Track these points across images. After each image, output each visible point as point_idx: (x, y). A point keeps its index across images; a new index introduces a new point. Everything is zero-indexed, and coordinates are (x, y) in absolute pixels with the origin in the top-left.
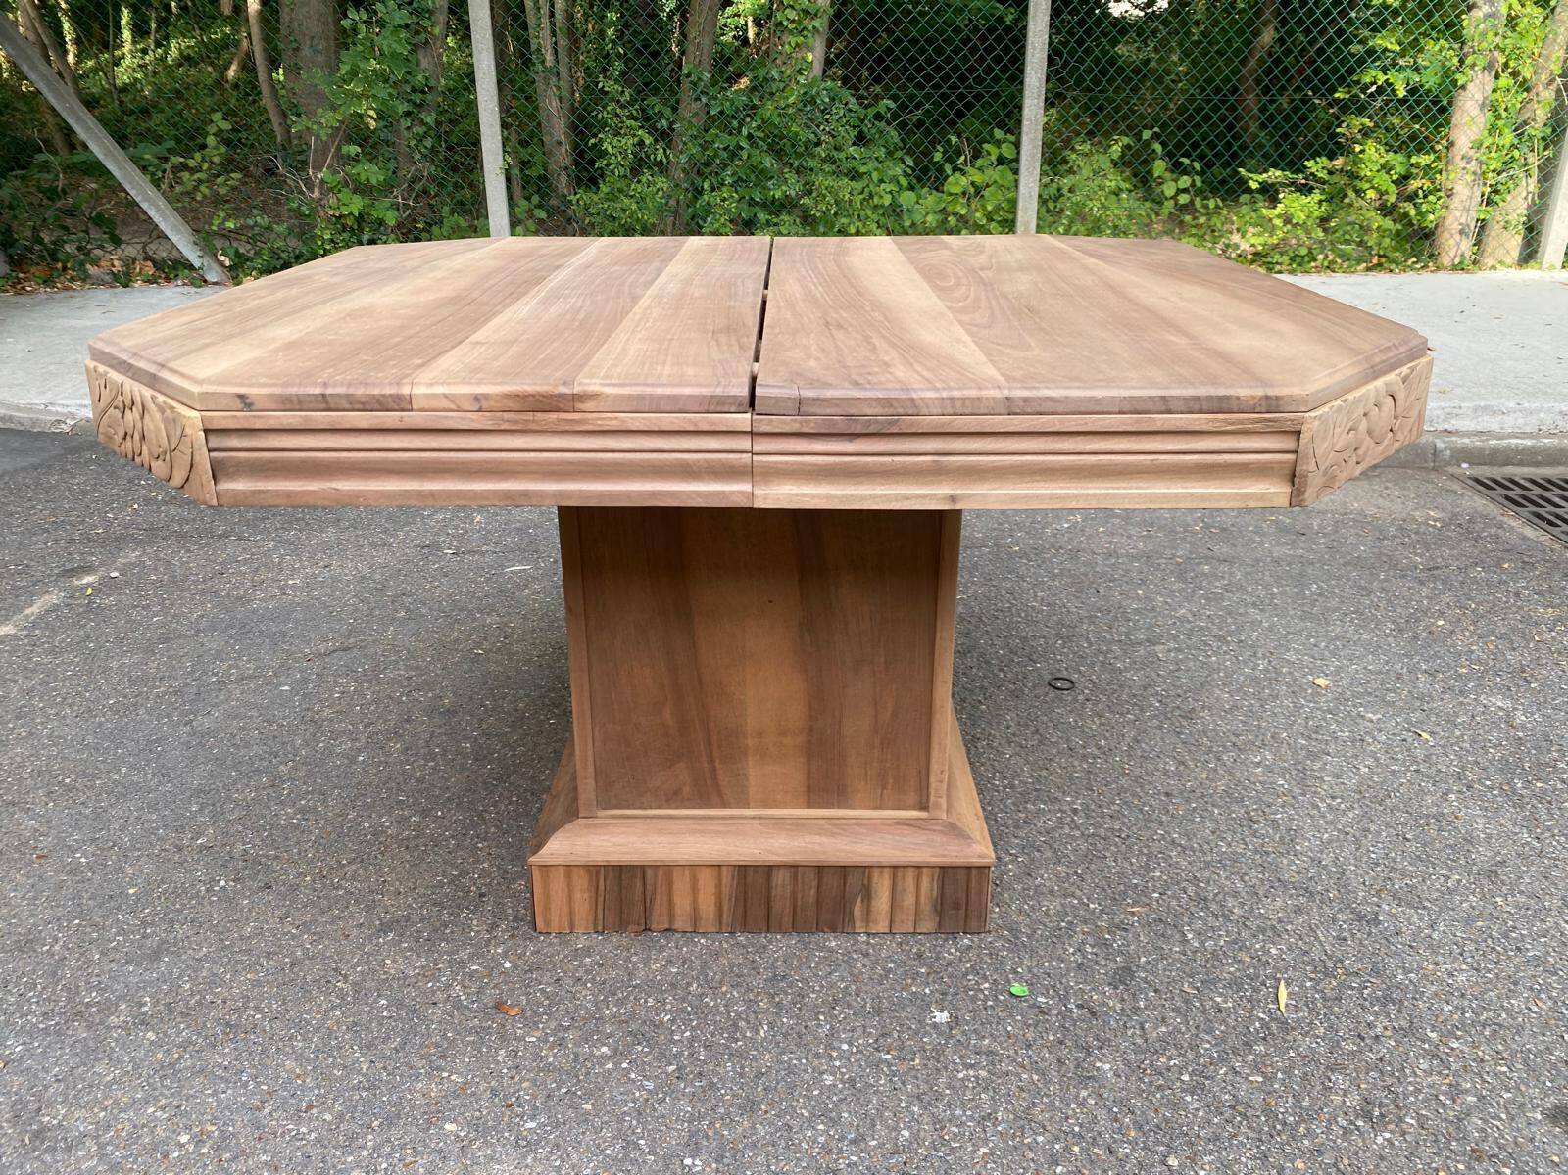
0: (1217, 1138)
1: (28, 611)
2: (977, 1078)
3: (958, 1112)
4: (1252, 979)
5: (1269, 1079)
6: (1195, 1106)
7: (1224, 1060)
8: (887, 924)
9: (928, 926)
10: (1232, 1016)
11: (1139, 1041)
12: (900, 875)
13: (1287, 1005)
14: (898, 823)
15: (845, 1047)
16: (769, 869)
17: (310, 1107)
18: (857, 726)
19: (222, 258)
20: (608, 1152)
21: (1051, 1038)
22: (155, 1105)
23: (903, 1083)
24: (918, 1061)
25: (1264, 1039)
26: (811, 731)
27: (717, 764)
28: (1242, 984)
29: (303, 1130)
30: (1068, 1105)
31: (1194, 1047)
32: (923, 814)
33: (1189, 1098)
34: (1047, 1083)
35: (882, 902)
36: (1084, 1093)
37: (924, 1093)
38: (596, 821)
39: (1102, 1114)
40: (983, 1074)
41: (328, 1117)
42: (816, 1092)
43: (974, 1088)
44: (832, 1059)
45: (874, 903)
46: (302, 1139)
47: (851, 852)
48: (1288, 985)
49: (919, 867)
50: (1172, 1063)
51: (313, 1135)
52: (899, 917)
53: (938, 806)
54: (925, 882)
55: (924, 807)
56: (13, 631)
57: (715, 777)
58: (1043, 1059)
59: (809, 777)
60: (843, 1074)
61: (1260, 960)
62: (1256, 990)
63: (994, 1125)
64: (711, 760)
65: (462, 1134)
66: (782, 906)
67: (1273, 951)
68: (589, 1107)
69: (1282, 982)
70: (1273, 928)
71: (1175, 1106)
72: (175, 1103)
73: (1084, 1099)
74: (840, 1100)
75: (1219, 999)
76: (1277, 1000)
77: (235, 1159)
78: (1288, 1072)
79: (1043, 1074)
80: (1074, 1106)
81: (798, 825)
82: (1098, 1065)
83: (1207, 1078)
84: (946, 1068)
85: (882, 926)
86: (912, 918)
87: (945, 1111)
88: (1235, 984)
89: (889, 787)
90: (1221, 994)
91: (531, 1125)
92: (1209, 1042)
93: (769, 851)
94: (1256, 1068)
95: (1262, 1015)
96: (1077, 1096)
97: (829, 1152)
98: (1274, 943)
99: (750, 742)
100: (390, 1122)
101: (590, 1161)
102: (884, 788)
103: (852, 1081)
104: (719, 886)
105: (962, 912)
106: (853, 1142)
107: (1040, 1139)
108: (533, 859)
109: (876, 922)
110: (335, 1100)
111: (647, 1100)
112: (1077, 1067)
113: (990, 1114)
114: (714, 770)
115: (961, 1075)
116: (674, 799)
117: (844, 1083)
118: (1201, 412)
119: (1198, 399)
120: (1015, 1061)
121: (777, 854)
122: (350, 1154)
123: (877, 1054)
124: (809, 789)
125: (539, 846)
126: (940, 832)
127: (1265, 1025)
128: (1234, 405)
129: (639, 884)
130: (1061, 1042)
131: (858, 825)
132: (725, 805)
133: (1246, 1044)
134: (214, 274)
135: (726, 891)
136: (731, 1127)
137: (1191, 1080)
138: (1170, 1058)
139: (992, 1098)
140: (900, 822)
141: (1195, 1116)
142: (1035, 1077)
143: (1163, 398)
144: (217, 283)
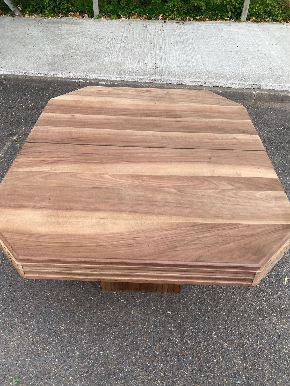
0: (269, 313)
1: (4, 148)
2: (223, 296)
3: (219, 304)
4: (280, 275)
5: (281, 300)
6: (266, 306)
7: (272, 295)
10: (275, 285)
11: (256, 289)
13: (286, 282)
15: (197, 287)
17: (95, 294)
19: (19, 8)
20: (153, 309)
21: (238, 287)
22: (66, 292)
23: (208, 296)
24: (211, 291)
25: (281, 290)
28: (278, 276)
29: (95, 299)
30: (241, 304)
31: (267, 292)
33: (264, 304)
34: (236, 298)
36: (244, 301)
37: (213, 299)
39: (247, 306)
40: (224, 295)
41: (99, 297)
42: (192, 297)
43: (222, 298)
44: (195, 290)
46: (95, 301)
48: (287, 277)
50: (262, 295)
51: (97, 301)
56: (2, 155)
58: (236, 292)
60: (197, 294)
61: (282, 270)
62: (281, 278)
63: (226, 307)
65: (125, 303)
67: (285, 268)
68: (148, 298)
69: (286, 277)
70: (286, 261)
71: (262, 305)
72: (70, 291)
73: (244, 303)
74: (196, 300)
75: (273, 280)
76: (285, 281)
77: (84, 305)
78: (285, 299)
79: (236, 296)
80: (242, 304)
82: (247, 295)
83: (268, 299)
84: (217, 293)
87: (217, 304)
88: (276, 276)
90: (273, 279)
91: (138, 301)
92: (270, 290)
94: (279, 297)
95: (281, 285)
96: (243, 302)
97: (194, 312)
98: (286, 266)
100: (111, 299)
101: (150, 311)
103: (198, 295)
106: (199, 309)
107: (235, 311)
110: (100, 293)
111: (159, 297)
112: (243, 294)
113: (225, 305)
115: (220, 295)
117: (197, 295)
120: (230, 292)
122: (105, 306)
123: (203, 289)
127: (281, 287)
130: (240, 288)
133: (277, 291)
134: (17, 13)
136: (175, 304)
137: (265, 299)
138: (261, 294)
139: (226, 301)
141: (265, 308)
142: (234, 297)
144: (18, 16)
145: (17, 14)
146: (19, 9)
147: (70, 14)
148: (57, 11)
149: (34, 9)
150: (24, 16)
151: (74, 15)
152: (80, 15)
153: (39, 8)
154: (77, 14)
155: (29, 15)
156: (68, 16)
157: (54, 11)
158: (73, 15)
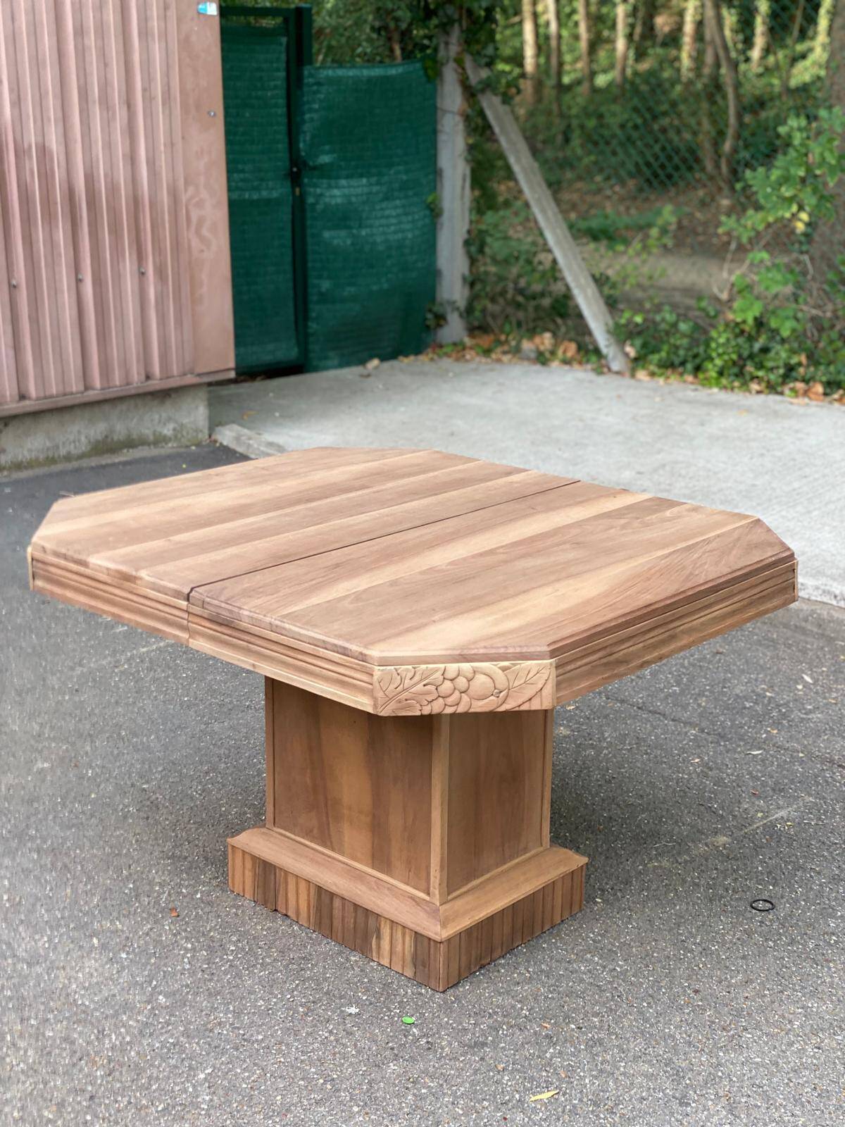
8: (388, 961)
9: (409, 972)
12: (394, 928)
14: (411, 898)
16: (332, 895)
18: (396, 821)
19: (629, 349)
24: (311, 1018)
26: (374, 815)
27: (330, 819)
31: (453, 1086)
32: (427, 898)
33: (410, 1097)
34: (355, 1056)
35: (385, 944)
36: (363, 1068)
37: (293, 1030)
38: (271, 833)
39: (358, 1079)
40: (332, 1038)
42: (248, 1004)
43: (319, 1040)
44: (275, 998)
45: (382, 942)
47: (374, 902)
48: (560, 1093)
49: (404, 927)
50: (429, 1083)
52: (394, 959)
53: (434, 895)
54: (407, 938)
55: (428, 894)
57: (329, 829)
58: (370, 1048)
59: (373, 847)
60: (270, 1005)
61: (570, 1079)
62: (538, 1087)
63: (304, 1055)
64: (327, 817)
65: (96, 946)
66: (337, 923)
67: (588, 1081)
68: (153, 961)
70: (612, 1073)
71: (399, 1095)
74: (253, 1012)
75: (508, 1079)
76: (539, 1096)
78: (482, 1118)
79: (359, 1054)
80: (350, 1070)
81: (360, 877)
82: (392, 1065)
83: (435, 1097)
84: (320, 1028)
85: (386, 962)
86: (401, 963)
87: (291, 1040)
88: (532, 1079)
89: (412, 870)
90: (513, 1078)
93: (336, 885)
94: (469, 1108)
95: (517, 1096)
98: (596, 1079)
99: (346, 812)
102: (410, 871)
103: (270, 1009)
104: (309, 895)
105: (426, 969)
108: (229, 840)
109: (383, 958)
113: (307, 1051)
114: (328, 824)
115: (321, 1033)
116: (308, 834)
117: (266, 1008)
118: (338, 653)
119: (336, 645)
120: (355, 1042)
121: (338, 888)
123: (299, 1007)
124: (373, 856)
125: (238, 832)
126: (426, 911)
128: (350, 653)
129: (273, 877)
131: (388, 889)
132: (333, 850)
134: (617, 362)
135: (312, 901)
140: (413, 898)
143: (324, 641)
144: (618, 373)
145: (615, 366)
146: (627, 355)
147: (792, 389)
148: (751, 373)
149: (677, 361)
150: (633, 376)
151: (806, 393)
152: (825, 394)
153: (695, 356)
154: (814, 390)
155: (652, 374)
156: (782, 393)
157: (740, 374)
158: (801, 392)
